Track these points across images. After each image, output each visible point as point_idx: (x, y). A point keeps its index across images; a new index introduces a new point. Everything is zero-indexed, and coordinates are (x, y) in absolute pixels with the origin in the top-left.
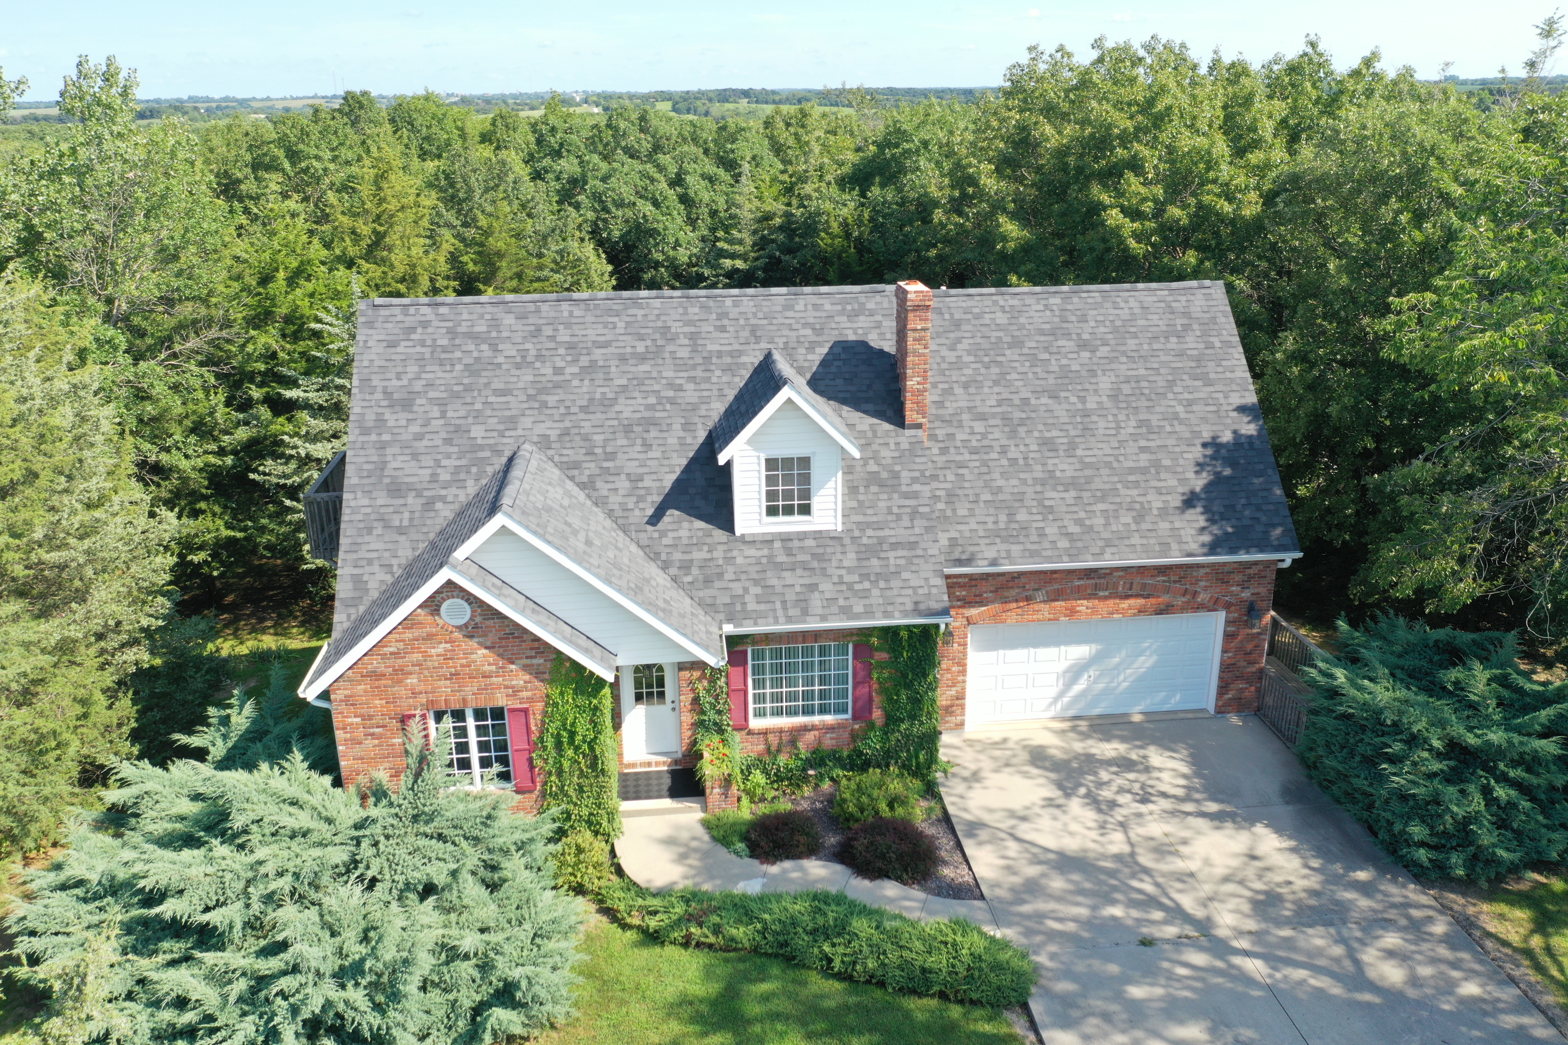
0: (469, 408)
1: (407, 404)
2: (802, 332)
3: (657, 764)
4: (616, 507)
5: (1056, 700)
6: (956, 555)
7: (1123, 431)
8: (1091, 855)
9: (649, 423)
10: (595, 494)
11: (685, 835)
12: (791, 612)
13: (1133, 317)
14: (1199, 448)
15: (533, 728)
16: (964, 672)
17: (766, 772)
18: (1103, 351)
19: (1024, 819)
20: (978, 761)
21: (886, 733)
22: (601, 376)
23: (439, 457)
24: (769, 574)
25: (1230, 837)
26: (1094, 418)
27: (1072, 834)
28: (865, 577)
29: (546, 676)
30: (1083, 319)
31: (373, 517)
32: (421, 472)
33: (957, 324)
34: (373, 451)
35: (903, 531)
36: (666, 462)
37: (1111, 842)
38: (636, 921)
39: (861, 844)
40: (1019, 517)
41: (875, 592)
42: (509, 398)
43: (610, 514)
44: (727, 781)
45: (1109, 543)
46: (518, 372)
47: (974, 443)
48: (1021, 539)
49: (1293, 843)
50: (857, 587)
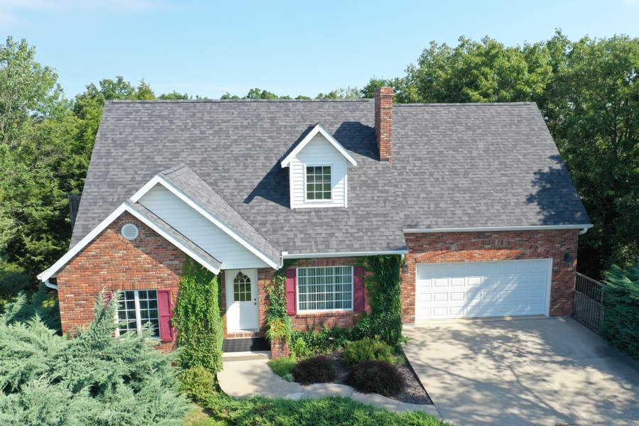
0: (155, 148)
1: (123, 146)
2: (327, 118)
3: (246, 335)
4: (228, 194)
5: (464, 307)
6: (408, 223)
7: (492, 167)
8: (494, 381)
9: (247, 156)
10: (217, 188)
11: (259, 371)
12: (320, 247)
13: (493, 117)
14: (533, 175)
15: (172, 303)
16: (414, 290)
17: (305, 340)
18: (479, 131)
19: (453, 364)
20: (424, 337)
21: (372, 319)
22: (224, 135)
23: (137, 170)
24: (308, 228)
25: (574, 373)
26: (477, 161)
27: (481, 371)
28: (360, 230)
29: (180, 272)
30: (468, 117)
31: (98, 197)
32: (126, 176)
33: (405, 119)
34: (103, 166)
35: (380, 208)
36: (255, 174)
37: (505, 375)
38: (224, 415)
39: (359, 373)
40: (441, 205)
41: (366, 238)
42: (176, 144)
43: (224, 198)
44: (283, 340)
45: (489, 218)
46: (182, 133)
47: (416, 171)
48: (443, 216)
49: (611, 376)
50: (356, 235)
